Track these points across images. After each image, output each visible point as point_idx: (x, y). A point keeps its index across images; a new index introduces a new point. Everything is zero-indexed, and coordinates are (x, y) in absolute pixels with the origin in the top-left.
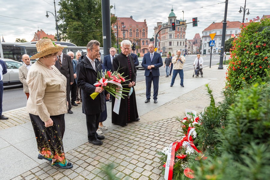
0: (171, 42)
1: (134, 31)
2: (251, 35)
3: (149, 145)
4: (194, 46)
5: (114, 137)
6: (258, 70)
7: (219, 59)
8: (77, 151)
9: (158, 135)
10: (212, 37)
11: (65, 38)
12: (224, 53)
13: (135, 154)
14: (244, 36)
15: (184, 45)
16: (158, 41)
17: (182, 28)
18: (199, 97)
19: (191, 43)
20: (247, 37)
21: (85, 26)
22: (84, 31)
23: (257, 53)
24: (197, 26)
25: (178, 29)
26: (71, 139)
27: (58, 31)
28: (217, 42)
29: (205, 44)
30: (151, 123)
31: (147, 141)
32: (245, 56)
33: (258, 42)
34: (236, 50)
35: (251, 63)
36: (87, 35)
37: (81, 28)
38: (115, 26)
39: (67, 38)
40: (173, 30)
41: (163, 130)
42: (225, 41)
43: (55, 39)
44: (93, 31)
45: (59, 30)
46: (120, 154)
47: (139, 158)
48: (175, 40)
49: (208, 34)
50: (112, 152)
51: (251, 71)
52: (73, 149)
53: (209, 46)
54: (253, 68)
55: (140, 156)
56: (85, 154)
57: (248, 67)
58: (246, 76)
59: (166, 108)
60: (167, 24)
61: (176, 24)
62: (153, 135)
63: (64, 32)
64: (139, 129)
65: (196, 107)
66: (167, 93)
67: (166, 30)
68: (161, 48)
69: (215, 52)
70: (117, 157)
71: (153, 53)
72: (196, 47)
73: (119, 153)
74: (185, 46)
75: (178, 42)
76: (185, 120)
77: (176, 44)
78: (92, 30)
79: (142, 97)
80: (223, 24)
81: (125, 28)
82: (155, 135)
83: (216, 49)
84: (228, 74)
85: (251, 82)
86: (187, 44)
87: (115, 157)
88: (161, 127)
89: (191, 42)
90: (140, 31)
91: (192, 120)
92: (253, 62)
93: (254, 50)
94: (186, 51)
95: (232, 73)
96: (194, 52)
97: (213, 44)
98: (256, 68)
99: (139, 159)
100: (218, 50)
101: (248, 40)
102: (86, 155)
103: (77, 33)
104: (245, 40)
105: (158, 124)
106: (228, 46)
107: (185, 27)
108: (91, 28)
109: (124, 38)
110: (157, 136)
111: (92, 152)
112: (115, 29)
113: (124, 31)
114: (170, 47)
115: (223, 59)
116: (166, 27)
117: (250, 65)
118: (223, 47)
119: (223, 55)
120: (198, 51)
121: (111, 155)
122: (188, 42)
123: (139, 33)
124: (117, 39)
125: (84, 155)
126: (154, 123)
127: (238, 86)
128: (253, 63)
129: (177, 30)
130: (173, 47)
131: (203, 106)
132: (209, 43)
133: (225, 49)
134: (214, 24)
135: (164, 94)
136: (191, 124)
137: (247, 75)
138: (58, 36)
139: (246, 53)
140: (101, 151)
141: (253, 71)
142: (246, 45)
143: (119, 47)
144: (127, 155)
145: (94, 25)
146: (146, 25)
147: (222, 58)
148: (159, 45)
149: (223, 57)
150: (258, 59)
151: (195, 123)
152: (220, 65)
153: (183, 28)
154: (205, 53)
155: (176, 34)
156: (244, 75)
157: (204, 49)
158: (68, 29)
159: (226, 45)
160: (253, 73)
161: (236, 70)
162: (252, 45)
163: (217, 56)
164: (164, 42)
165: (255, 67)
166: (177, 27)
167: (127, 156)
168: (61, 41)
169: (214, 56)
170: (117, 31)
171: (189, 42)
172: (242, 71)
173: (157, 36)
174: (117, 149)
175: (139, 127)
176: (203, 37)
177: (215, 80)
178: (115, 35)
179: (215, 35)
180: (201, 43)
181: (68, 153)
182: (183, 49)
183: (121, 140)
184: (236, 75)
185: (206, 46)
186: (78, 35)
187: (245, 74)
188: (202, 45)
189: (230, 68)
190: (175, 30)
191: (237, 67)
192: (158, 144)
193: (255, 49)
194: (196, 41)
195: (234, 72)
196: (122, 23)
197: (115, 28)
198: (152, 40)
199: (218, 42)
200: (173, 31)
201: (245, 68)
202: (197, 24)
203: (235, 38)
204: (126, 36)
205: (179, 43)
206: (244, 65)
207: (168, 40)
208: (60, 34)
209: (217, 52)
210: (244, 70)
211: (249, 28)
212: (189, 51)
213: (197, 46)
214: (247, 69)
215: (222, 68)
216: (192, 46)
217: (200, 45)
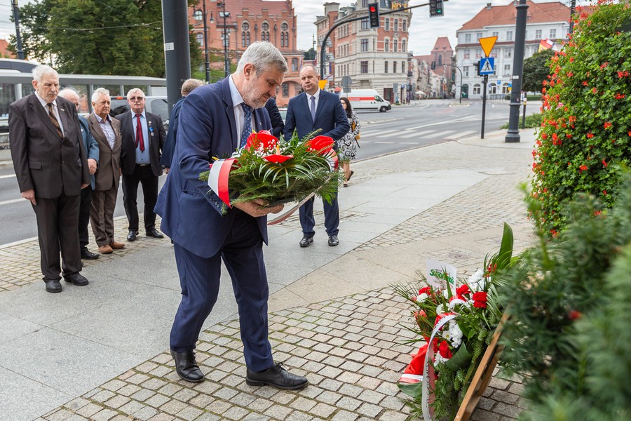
0: (367, 62)
1: (256, 29)
2: (602, 39)
3: (316, 373)
4: (432, 73)
5: (209, 354)
6: (624, 144)
7: (509, 114)
8: (94, 402)
9: (341, 342)
10: (487, 46)
11: (42, 48)
12: (523, 95)
13: (276, 403)
14: (583, 43)
15: (403, 71)
16: (328, 58)
17: (399, 22)
18: (455, 225)
19: (426, 66)
20: (591, 48)
21: (105, 11)
22: (101, 26)
23: (621, 95)
24: (441, 14)
25: (387, 23)
26: (74, 363)
27: (20, 25)
28: (498, 62)
29: (466, 68)
30: (319, 306)
31: (310, 363)
32: (588, 103)
33: (622, 60)
34: (560, 85)
35: (603, 124)
36: (111, 38)
37: (92, 17)
38: (197, 13)
39: (49, 48)
40: (372, 26)
41: (355, 327)
42: (525, 58)
43: (10, 53)
44: (130, 28)
45: (22, 23)
46: (228, 405)
47: (289, 415)
48: (378, 55)
49: (474, 40)
50: (205, 400)
51: (604, 145)
52: (81, 396)
53: (479, 74)
54: (611, 136)
55: (290, 410)
56: (121, 409)
57: (595, 135)
58: (591, 160)
59: (360, 259)
60: (354, 9)
61: (381, 9)
62: (326, 342)
63: (37, 31)
64: (284, 327)
65: (450, 255)
66: (362, 214)
67: (352, 25)
68: (336, 80)
69: (494, 91)
70: (220, 415)
71: (317, 95)
72: (439, 77)
73: (228, 401)
74: (409, 76)
75: (386, 62)
76: (424, 296)
77: (380, 67)
78: (129, 23)
79: (289, 229)
80: (516, 11)
81: (228, 20)
82: (333, 342)
83: (496, 83)
84: (537, 156)
85: (606, 180)
86: (413, 67)
87: (214, 416)
88: (349, 319)
89: (424, 62)
90: (275, 30)
91: (445, 294)
92: (609, 120)
93: (613, 84)
94: (410, 89)
95: (552, 152)
96: (435, 93)
97: (490, 67)
98: (617, 138)
99: (290, 417)
100: (501, 86)
101: (594, 56)
102: (123, 414)
103: (81, 33)
104: (586, 57)
105: (340, 308)
106: (533, 73)
107: (406, 19)
108: (124, 17)
109: (225, 50)
110: (340, 345)
111: (141, 402)
112: (197, 21)
113: (225, 27)
114: (365, 77)
115: (518, 112)
116: (351, 17)
117: (601, 127)
118: (517, 77)
119: (519, 102)
120: (446, 89)
121: (202, 409)
122: (415, 62)
123: (272, 34)
124: (204, 52)
125: (116, 413)
126: (328, 305)
127: (568, 192)
128: (611, 122)
129: (385, 27)
130: (372, 76)
131: (468, 252)
132: (479, 66)
133: (524, 82)
134: (490, 8)
135: (353, 218)
136: (445, 306)
137: (593, 157)
138: (19, 42)
139: (589, 94)
140: (172, 398)
141: (609, 147)
142: (588, 70)
143: (210, 77)
144: (251, 407)
145: (134, 10)
146: (292, 10)
147: (515, 110)
148: (332, 72)
149: (518, 106)
150: (624, 112)
151: (457, 301)
152: (510, 129)
153: (400, 20)
154: (465, 97)
155: (380, 38)
156: (585, 159)
157: (463, 83)
158: (49, 19)
159: (526, 71)
160: (609, 151)
161: (561, 144)
162: (606, 69)
163: (499, 104)
164: (346, 61)
165: (616, 134)
166: (383, 19)
167: (251, 411)
168: (29, 57)
169: (493, 103)
170: (205, 27)
171: (419, 64)
172: (580, 145)
173: (325, 43)
174: (219, 389)
175: (284, 319)
176: (459, 47)
177: (499, 172)
178: (199, 41)
179: (496, 43)
180: (452, 65)
181: (66, 409)
182: (403, 84)
183: (232, 361)
184: (563, 158)
185: (467, 73)
186: (85, 41)
187: (587, 153)
188: (457, 70)
189: (545, 138)
190: (377, 25)
191: (563, 135)
192: (344, 370)
193: (615, 81)
194: (440, 60)
195: (556, 150)
196: (219, 4)
197: (197, 18)
198: (309, 56)
199: (504, 64)
200: (372, 30)
201: (587, 138)
202: (441, 9)
203: (550, 50)
204: (231, 44)
205: (391, 67)
206: (584, 128)
207: (357, 56)
208: (26, 36)
209: (499, 91)
210: (585, 143)
211: (596, 20)
212: (418, 88)
213: (441, 74)
214: (593, 140)
215: (517, 140)
216: (429, 75)
217: (450, 71)
